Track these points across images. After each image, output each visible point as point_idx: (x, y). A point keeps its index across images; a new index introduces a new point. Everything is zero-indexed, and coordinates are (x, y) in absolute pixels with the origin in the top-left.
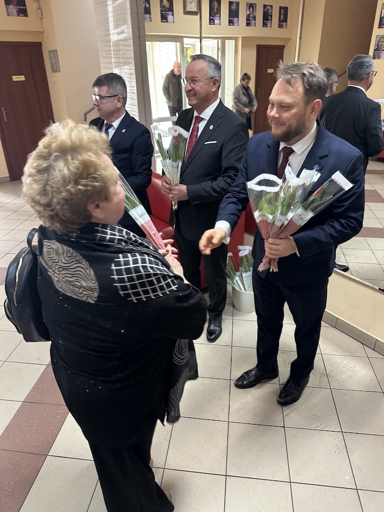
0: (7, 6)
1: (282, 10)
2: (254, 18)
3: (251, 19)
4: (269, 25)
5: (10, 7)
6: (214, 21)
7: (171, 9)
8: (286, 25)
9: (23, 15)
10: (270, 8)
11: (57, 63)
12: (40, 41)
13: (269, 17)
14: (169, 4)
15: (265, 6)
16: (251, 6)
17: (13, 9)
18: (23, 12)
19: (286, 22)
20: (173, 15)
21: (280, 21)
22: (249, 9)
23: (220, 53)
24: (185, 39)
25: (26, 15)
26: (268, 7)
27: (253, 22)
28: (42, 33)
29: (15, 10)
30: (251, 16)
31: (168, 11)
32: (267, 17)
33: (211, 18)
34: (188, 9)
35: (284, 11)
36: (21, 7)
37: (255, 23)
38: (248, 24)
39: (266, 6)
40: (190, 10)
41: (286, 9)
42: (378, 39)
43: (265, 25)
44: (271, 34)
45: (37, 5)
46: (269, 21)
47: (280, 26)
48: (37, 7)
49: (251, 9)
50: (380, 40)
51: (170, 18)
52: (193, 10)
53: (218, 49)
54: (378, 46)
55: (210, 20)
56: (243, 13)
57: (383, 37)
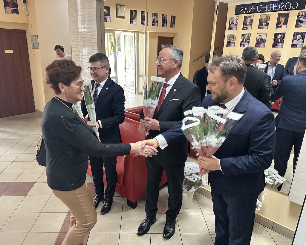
0: (5, 8)
1: (172, 18)
2: (157, 22)
3: (155, 22)
4: (165, 26)
5: (7, 8)
6: (133, 22)
7: (109, 14)
8: (175, 26)
9: (16, 13)
10: (166, 16)
11: (37, 43)
12: (25, 29)
13: (166, 21)
14: (108, 12)
15: (163, 15)
16: (155, 15)
17: (9, 9)
18: (16, 12)
19: (175, 24)
20: (110, 17)
21: (171, 24)
22: (154, 16)
23: (136, 41)
24: (116, 31)
25: (18, 13)
26: (165, 16)
27: (156, 24)
28: (27, 24)
29: (11, 10)
30: (155, 20)
31: (107, 15)
32: (164, 21)
33: (131, 20)
34: (119, 15)
35: (173, 18)
36: (15, 9)
37: (157, 25)
38: (153, 25)
40: (120, 15)
41: (174, 17)
42: (229, 36)
43: (163, 25)
44: (167, 30)
45: (26, 8)
46: (166, 24)
48: (25, 9)
49: (155, 17)
50: (230, 37)
51: (108, 19)
52: (122, 16)
53: (135, 38)
54: (229, 40)
55: (131, 21)
56: (151, 19)
57: (232, 35)
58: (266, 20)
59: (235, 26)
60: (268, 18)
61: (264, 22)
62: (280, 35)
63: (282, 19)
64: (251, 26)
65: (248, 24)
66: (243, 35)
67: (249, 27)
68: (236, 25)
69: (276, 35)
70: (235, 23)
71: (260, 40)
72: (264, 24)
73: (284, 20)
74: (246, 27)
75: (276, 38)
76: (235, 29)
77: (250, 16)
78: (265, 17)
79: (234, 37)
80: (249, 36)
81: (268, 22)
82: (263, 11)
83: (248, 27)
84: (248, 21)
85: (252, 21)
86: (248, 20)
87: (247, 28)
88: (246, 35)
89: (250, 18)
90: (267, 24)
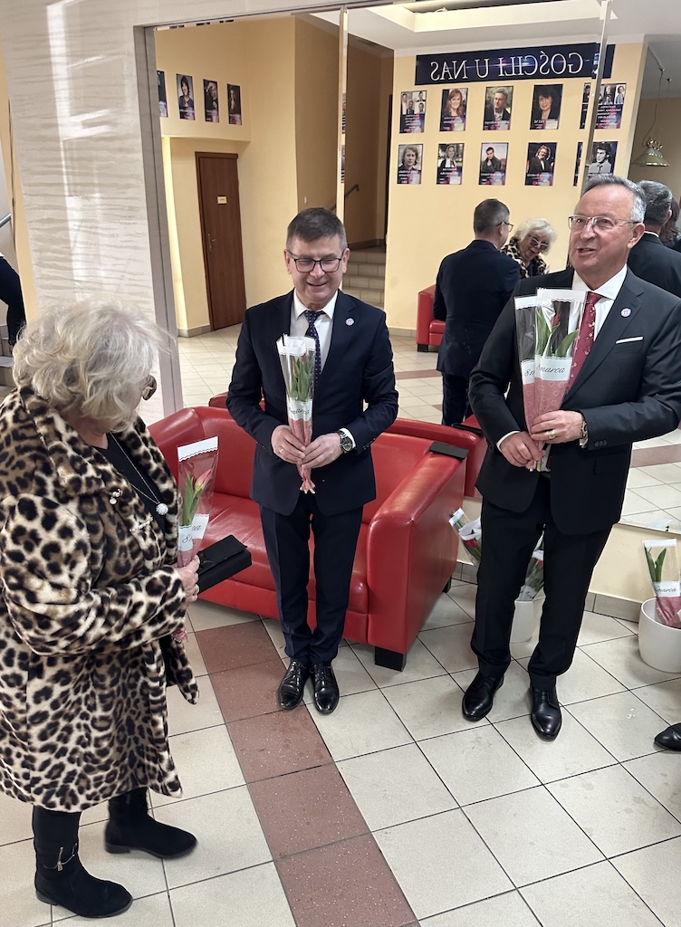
1: (232, 92)
2: (191, 104)
4: (214, 118)
8: (241, 119)
10: (214, 86)
13: (214, 103)
15: (206, 83)
19: (240, 114)
21: (231, 112)
22: (182, 86)
26: (211, 84)
27: (190, 111)
30: (187, 100)
32: (210, 103)
35: (235, 93)
37: (193, 114)
38: (183, 116)
39: (209, 82)
41: (237, 89)
42: (402, 151)
43: (208, 117)
46: (215, 112)
47: (232, 121)
49: (185, 87)
50: (405, 152)
54: (403, 163)
56: (172, 94)
58: (503, 104)
59: (417, 122)
60: (507, 99)
61: (498, 110)
62: (544, 150)
63: (546, 103)
64: (464, 121)
65: (454, 113)
66: (443, 147)
67: (458, 124)
68: (422, 117)
69: (533, 148)
70: (417, 111)
71: (489, 163)
72: (498, 115)
73: (549, 106)
74: (450, 122)
75: (533, 159)
76: (418, 129)
77: (457, 91)
78: (498, 95)
79: (417, 154)
81: (508, 109)
82: (494, 76)
83: (455, 125)
84: (453, 105)
85: (464, 106)
86: (453, 102)
87: (451, 127)
88: (451, 149)
89: (458, 97)
90: (506, 117)
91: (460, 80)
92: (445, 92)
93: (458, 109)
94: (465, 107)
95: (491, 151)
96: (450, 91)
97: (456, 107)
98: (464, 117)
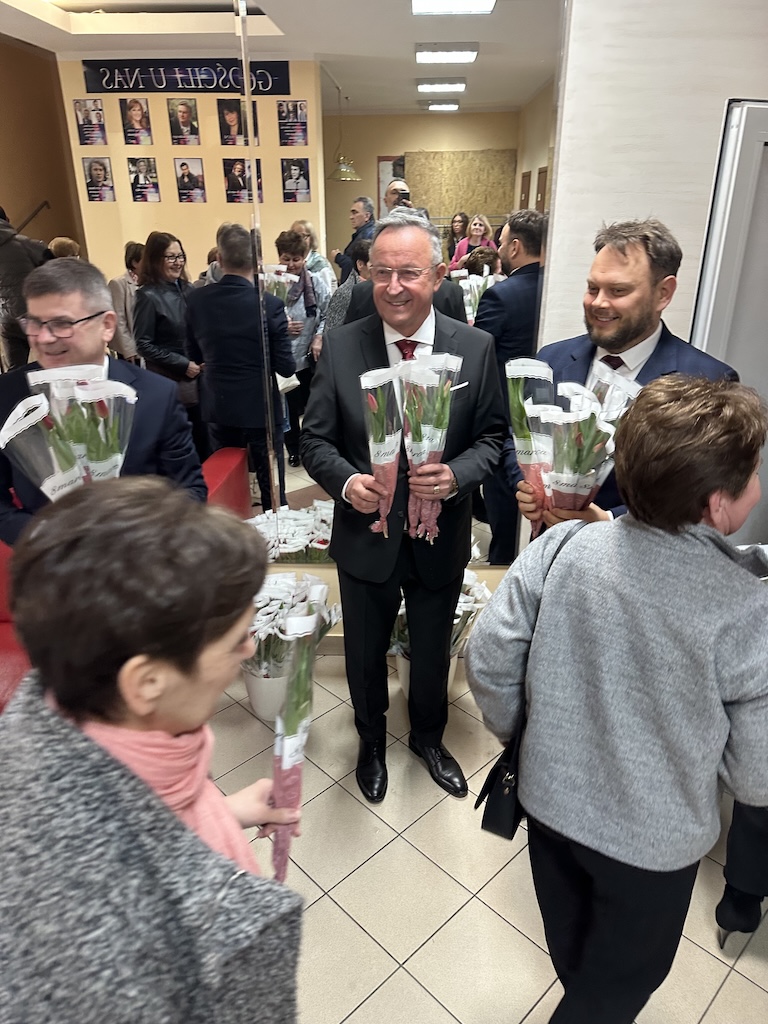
50: (91, 167)
54: (91, 178)
57: (97, 162)
58: (188, 117)
59: (97, 133)
60: (192, 113)
61: (185, 124)
62: (237, 166)
63: (231, 118)
64: (150, 134)
65: (137, 126)
66: (133, 161)
67: (143, 136)
68: (102, 127)
70: (95, 121)
71: (186, 180)
72: (186, 129)
73: (234, 120)
74: (135, 135)
75: (230, 175)
76: (100, 140)
77: (136, 102)
78: (181, 108)
79: (105, 169)
80: (150, 167)
81: (195, 123)
82: (172, 87)
83: (141, 138)
84: (135, 117)
85: (146, 118)
86: (134, 113)
87: (137, 141)
88: (142, 163)
89: (138, 108)
90: (195, 131)
91: (135, 89)
92: (123, 102)
93: (140, 122)
94: (148, 118)
95: (184, 167)
96: (128, 101)
97: (138, 119)
98: (149, 130)
